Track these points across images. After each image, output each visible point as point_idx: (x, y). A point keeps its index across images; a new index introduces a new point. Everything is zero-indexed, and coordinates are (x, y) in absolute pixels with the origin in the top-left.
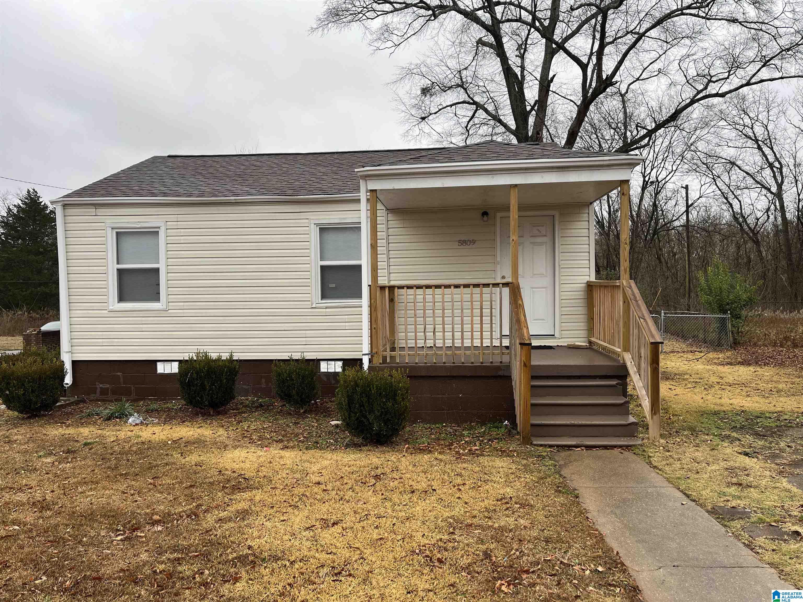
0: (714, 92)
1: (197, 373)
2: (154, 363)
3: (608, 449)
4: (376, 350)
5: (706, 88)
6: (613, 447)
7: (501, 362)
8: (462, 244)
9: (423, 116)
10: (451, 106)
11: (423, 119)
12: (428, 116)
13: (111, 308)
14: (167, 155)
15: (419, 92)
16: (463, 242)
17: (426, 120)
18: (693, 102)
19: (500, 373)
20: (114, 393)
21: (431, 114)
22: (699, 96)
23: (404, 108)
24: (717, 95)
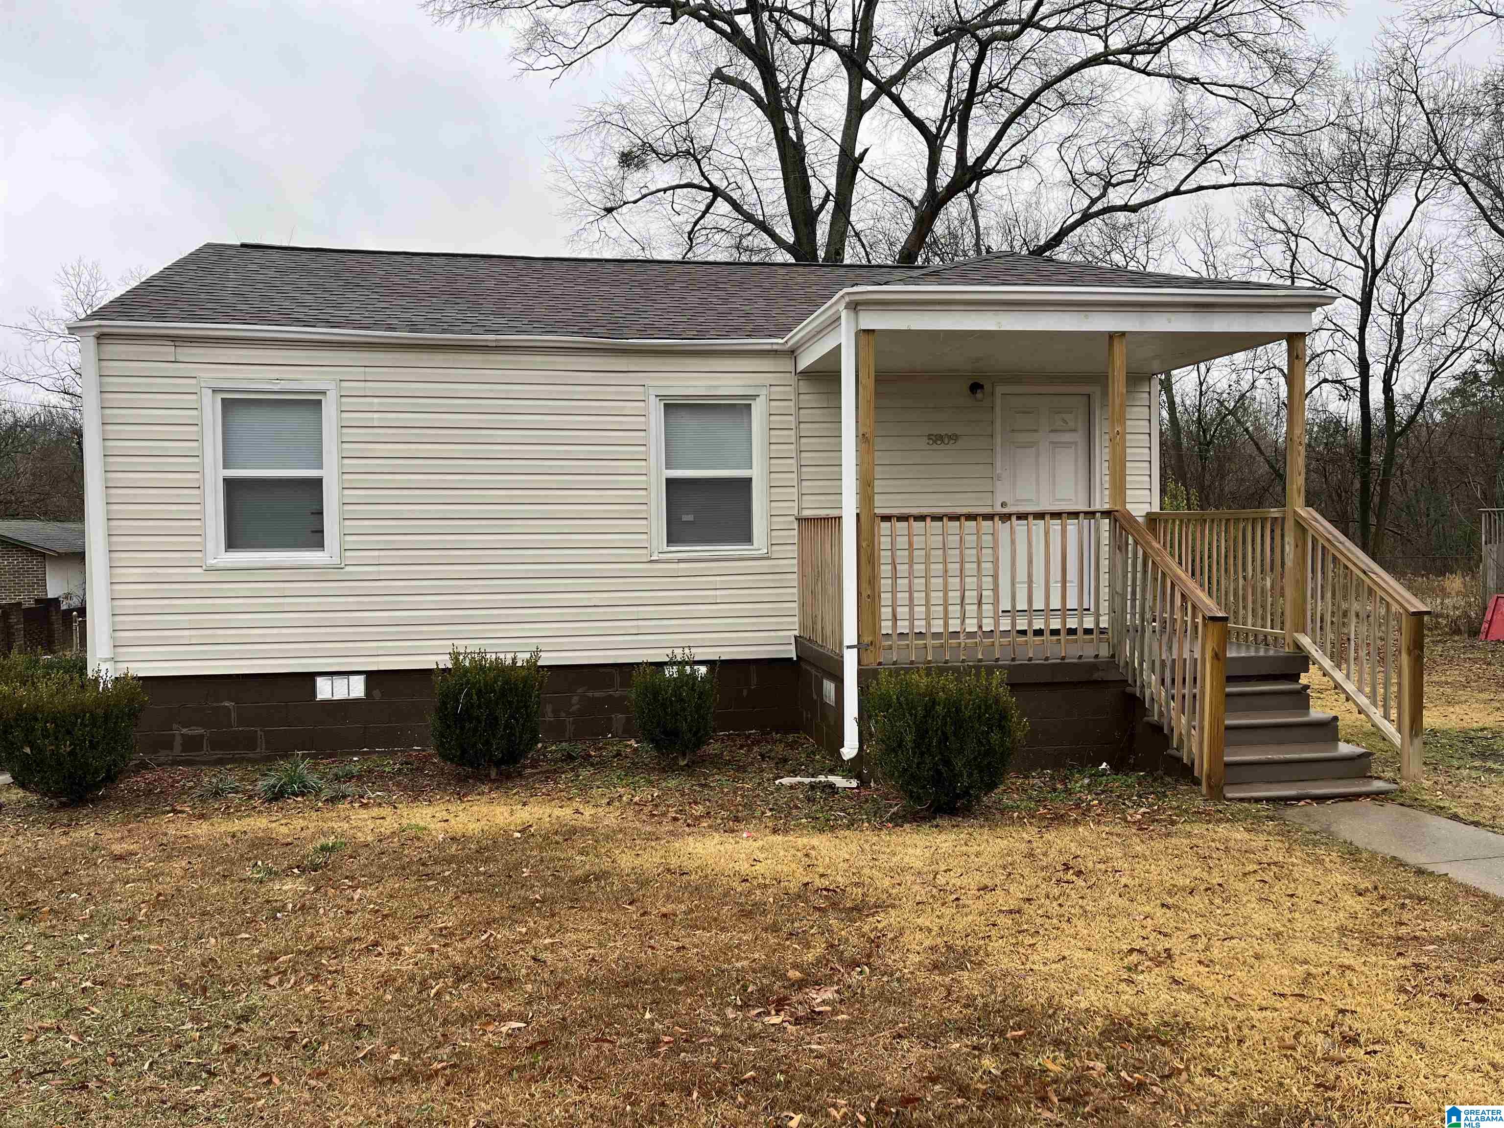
0: (1120, 202)
1: (479, 693)
2: (309, 678)
3: (1350, 800)
4: (870, 639)
5: (1103, 195)
6: (1356, 796)
7: (1097, 656)
8: (935, 442)
9: (609, 205)
10: (665, 190)
11: (609, 210)
12: (621, 206)
13: (211, 562)
14: (239, 243)
15: (614, 161)
16: (937, 439)
17: (614, 213)
18: (1086, 216)
19: (1097, 676)
20: (215, 745)
21: (625, 203)
22: (1094, 209)
23: (571, 188)
24: (1125, 208)
